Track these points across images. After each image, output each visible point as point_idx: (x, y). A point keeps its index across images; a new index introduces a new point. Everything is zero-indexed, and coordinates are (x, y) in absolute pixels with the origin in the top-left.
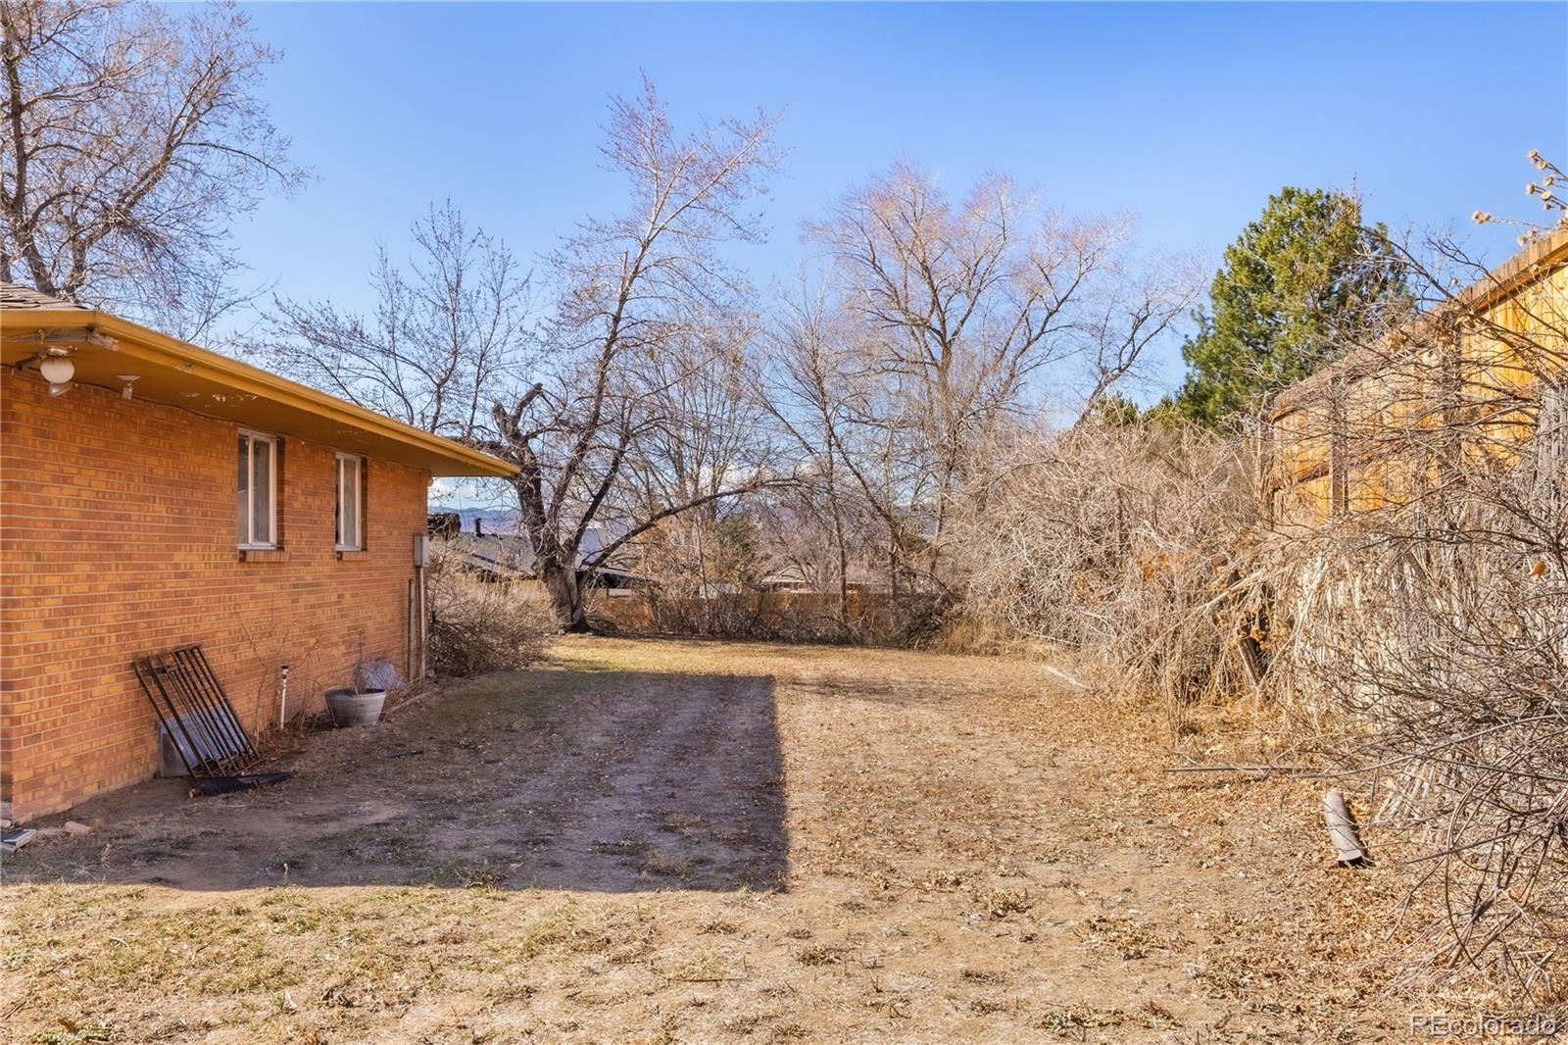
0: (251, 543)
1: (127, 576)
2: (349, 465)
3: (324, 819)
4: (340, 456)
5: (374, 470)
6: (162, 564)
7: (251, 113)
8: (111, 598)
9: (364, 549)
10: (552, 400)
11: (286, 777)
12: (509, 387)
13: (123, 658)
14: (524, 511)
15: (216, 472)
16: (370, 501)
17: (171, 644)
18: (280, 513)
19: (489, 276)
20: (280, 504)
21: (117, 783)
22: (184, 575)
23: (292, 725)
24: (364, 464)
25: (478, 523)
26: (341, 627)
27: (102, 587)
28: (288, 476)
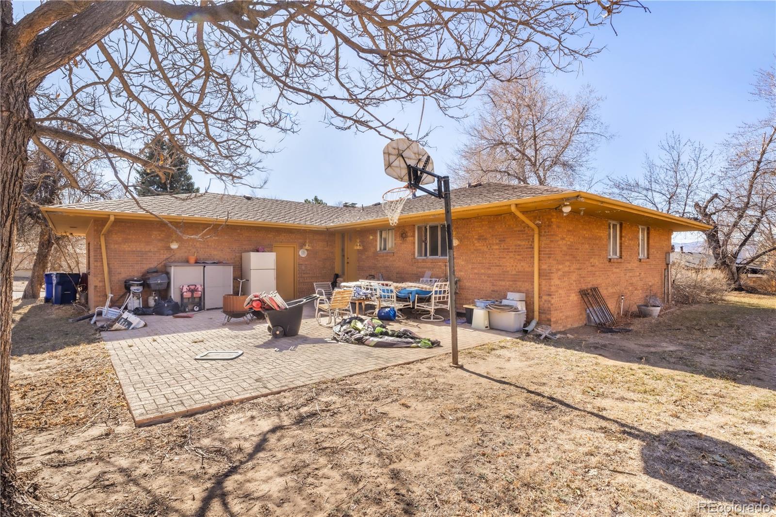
0: (612, 256)
1: (578, 266)
2: (643, 230)
3: (649, 346)
4: (640, 227)
5: (652, 231)
6: (587, 262)
7: (595, 120)
8: (574, 272)
9: (648, 258)
10: (722, 199)
11: (630, 331)
12: (702, 196)
13: (577, 289)
14: (710, 243)
15: (602, 234)
16: (651, 241)
17: (590, 286)
18: (621, 246)
19: (693, 156)
20: (621, 244)
21: (576, 325)
22: (593, 266)
23: (625, 315)
24: (648, 229)
25: (682, 248)
26: (640, 284)
27: (572, 269)
28: (623, 234)
